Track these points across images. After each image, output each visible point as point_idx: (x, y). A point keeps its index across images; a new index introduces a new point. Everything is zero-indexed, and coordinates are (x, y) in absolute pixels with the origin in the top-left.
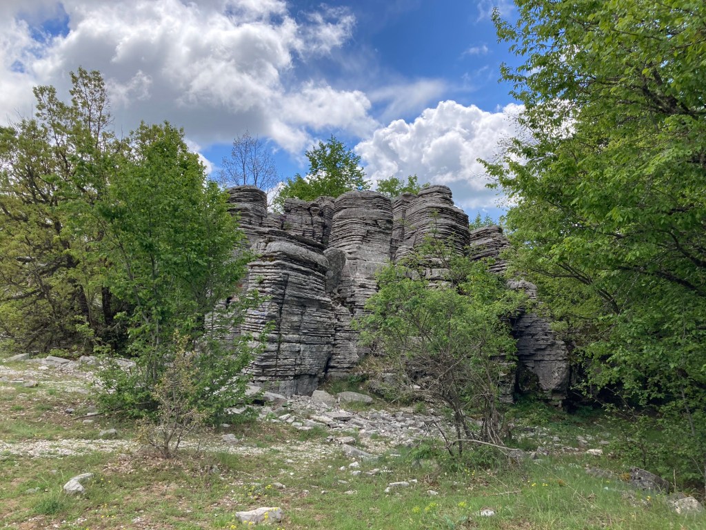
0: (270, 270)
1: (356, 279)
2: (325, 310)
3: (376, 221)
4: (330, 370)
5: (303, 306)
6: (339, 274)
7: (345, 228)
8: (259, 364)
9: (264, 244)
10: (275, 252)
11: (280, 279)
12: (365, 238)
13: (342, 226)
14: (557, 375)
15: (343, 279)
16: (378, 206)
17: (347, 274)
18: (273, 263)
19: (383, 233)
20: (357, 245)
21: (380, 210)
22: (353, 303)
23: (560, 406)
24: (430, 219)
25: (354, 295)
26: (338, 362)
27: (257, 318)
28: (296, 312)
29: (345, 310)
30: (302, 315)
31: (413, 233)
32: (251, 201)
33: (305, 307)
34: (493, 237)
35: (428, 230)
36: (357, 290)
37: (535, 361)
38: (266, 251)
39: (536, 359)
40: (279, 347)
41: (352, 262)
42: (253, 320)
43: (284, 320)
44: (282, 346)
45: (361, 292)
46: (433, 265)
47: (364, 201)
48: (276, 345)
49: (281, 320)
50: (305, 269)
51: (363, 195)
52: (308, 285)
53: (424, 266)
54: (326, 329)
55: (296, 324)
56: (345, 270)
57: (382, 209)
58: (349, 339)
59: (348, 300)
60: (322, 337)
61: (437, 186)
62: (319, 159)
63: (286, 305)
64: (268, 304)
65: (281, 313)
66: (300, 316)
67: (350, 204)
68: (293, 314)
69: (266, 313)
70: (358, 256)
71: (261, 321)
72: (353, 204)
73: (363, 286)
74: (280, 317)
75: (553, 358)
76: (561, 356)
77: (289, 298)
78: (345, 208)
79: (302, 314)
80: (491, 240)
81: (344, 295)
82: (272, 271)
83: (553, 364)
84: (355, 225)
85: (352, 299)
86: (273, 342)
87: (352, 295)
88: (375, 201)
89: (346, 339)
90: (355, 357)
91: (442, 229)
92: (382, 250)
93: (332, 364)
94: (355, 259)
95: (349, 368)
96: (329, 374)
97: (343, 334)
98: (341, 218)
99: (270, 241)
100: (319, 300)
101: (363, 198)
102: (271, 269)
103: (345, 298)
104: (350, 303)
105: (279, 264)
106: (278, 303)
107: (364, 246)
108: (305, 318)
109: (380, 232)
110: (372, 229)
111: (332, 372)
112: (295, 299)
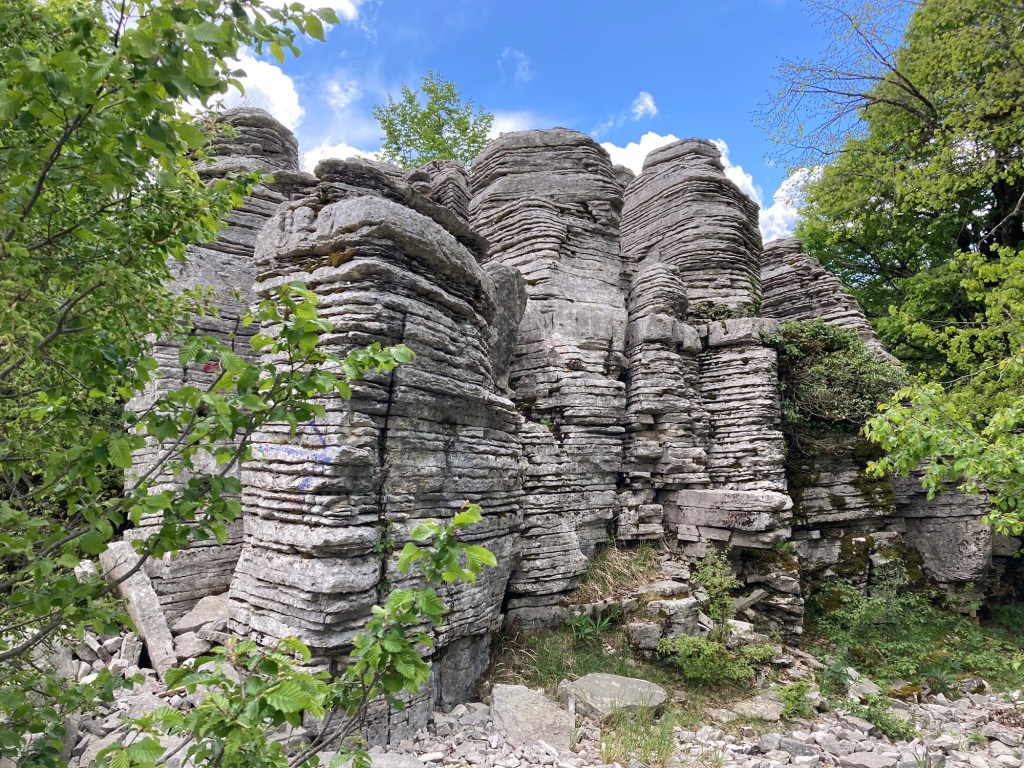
0: (335, 297)
1: (558, 350)
2: (502, 434)
3: (584, 204)
4: (515, 602)
5: (449, 424)
6: (512, 335)
7: (510, 221)
8: (316, 644)
9: (308, 211)
10: (350, 230)
11: (375, 325)
12: (566, 245)
13: (500, 219)
14: (973, 548)
15: (524, 349)
16: (587, 166)
17: (533, 335)
18: (345, 268)
19: (603, 235)
20: (550, 261)
21: (592, 176)
22: (559, 410)
23: (974, 614)
24: (696, 207)
25: (558, 389)
26: (537, 580)
27: (298, 474)
28: (430, 445)
29: (541, 430)
30: (446, 451)
31: (648, 248)
32: (255, 151)
33: (454, 424)
34: (791, 263)
35: (695, 231)
36: (566, 376)
37: (906, 518)
38: (313, 236)
39: (913, 514)
40: (384, 569)
41: (539, 304)
42: (284, 482)
43: (394, 474)
44: (392, 565)
45: (579, 382)
46: (716, 314)
47: (550, 154)
48: (374, 564)
49: (385, 476)
50: (453, 299)
51: (547, 139)
52: (461, 354)
53: (697, 316)
54: (508, 489)
55: (432, 483)
56: (524, 325)
57: (596, 172)
58: (558, 511)
59: (543, 404)
60: (499, 514)
61: (692, 140)
62: (403, 122)
63: (400, 422)
64: (337, 418)
65: (383, 450)
66: (441, 455)
67: (516, 163)
68: (423, 450)
69: (332, 454)
70: (555, 291)
71: (316, 482)
72: (523, 163)
73: (574, 366)
74: (382, 462)
75: (959, 511)
76: (978, 507)
77: (411, 396)
78: (504, 174)
79: (448, 449)
80: (788, 268)
81: (530, 392)
82: (346, 295)
83: (962, 525)
84: (539, 212)
85: (552, 402)
86: (363, 558)
87: (551, 393)
88: (579, 152)
89: (554, 511)
90: (578, 560)
91: (727, 230)
92: (603, 275)
93: (521, 587)
94: (546, 297)
95: (565, 592)
96: (512, 614)
97: (544, 499)
98: (495, 200)
99: (326, 202)
100: (491, 403)
101: (547, 147)
102: (342, 290)
103: (533, 400)
104: (549, 411)
105: (367, 274)
106: (373, 415)
107: (564, 265)
108: (456, 461)
109: (594, 232)
110: (580, 223)
111: (521, 609)
112: (429, 398)
